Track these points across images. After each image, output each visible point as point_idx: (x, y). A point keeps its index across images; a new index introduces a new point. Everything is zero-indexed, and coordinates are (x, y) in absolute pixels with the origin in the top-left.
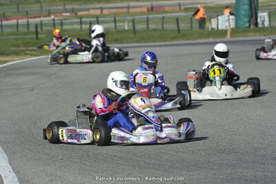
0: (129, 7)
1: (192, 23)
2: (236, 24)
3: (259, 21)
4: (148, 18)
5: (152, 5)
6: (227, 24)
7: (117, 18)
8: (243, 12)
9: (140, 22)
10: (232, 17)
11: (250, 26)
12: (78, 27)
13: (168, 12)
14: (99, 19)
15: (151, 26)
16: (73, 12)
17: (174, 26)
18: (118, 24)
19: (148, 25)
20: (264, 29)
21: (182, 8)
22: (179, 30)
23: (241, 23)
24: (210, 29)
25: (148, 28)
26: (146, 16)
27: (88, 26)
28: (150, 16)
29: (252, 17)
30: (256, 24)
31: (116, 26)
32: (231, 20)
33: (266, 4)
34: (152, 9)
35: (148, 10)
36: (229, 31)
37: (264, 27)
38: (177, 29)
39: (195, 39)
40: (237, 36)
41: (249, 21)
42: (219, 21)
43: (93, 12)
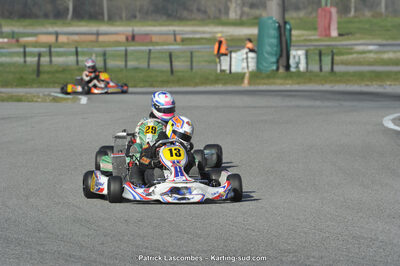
0: (98, 34)
1: (192, 62)
2: (257, 66)
3: (292, 61)
4: (126, 51)
5: (133, 31)
6: (245, 65)
7: (79, 49)
8: (268, 48)
9: (115, 56)
10: (251, 55)
11: (278, 69)
12: (20, 60)
13: (157, 44)
14: (53, 50)
15: (131, 64)
16: (13, 37)
17: (166, 65)
18: (80, 58)
19: (126, 61)
20: (299, 74)
21: (178, 38)
22: (172, 72)
23: (265, 64)
24: (219, 71)
25: (126, 65)
26: (123, 48)
27: (36, 59)
28: (130, 48)
29: (281, 56)
30: (288, 67)
31: (77, 61)
32: (249, 60)
33: (302, 38)
34: (133, 38)
35: (127, 39)
36: (247, 75)
37: (299, 72)
38: (169, 69)
39: (196, 85)
40: (259, 84)
41: (278, 62)
42: (233, 60)
43: (44, 39)
